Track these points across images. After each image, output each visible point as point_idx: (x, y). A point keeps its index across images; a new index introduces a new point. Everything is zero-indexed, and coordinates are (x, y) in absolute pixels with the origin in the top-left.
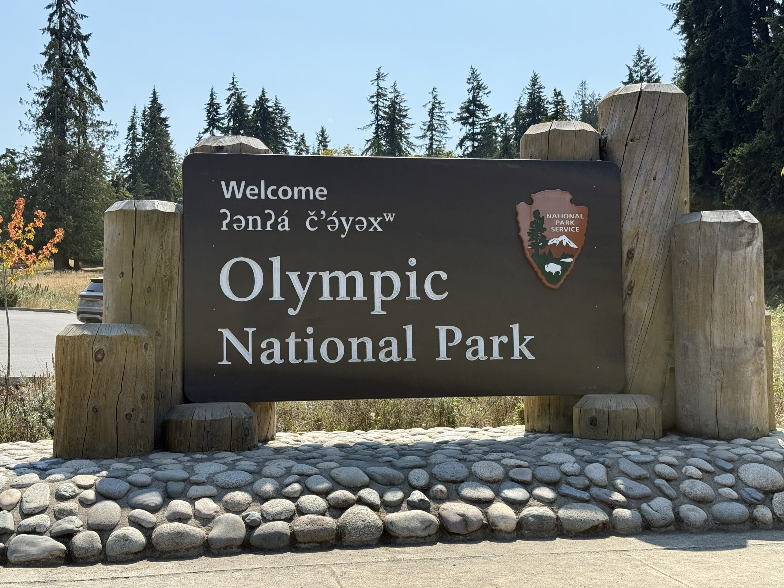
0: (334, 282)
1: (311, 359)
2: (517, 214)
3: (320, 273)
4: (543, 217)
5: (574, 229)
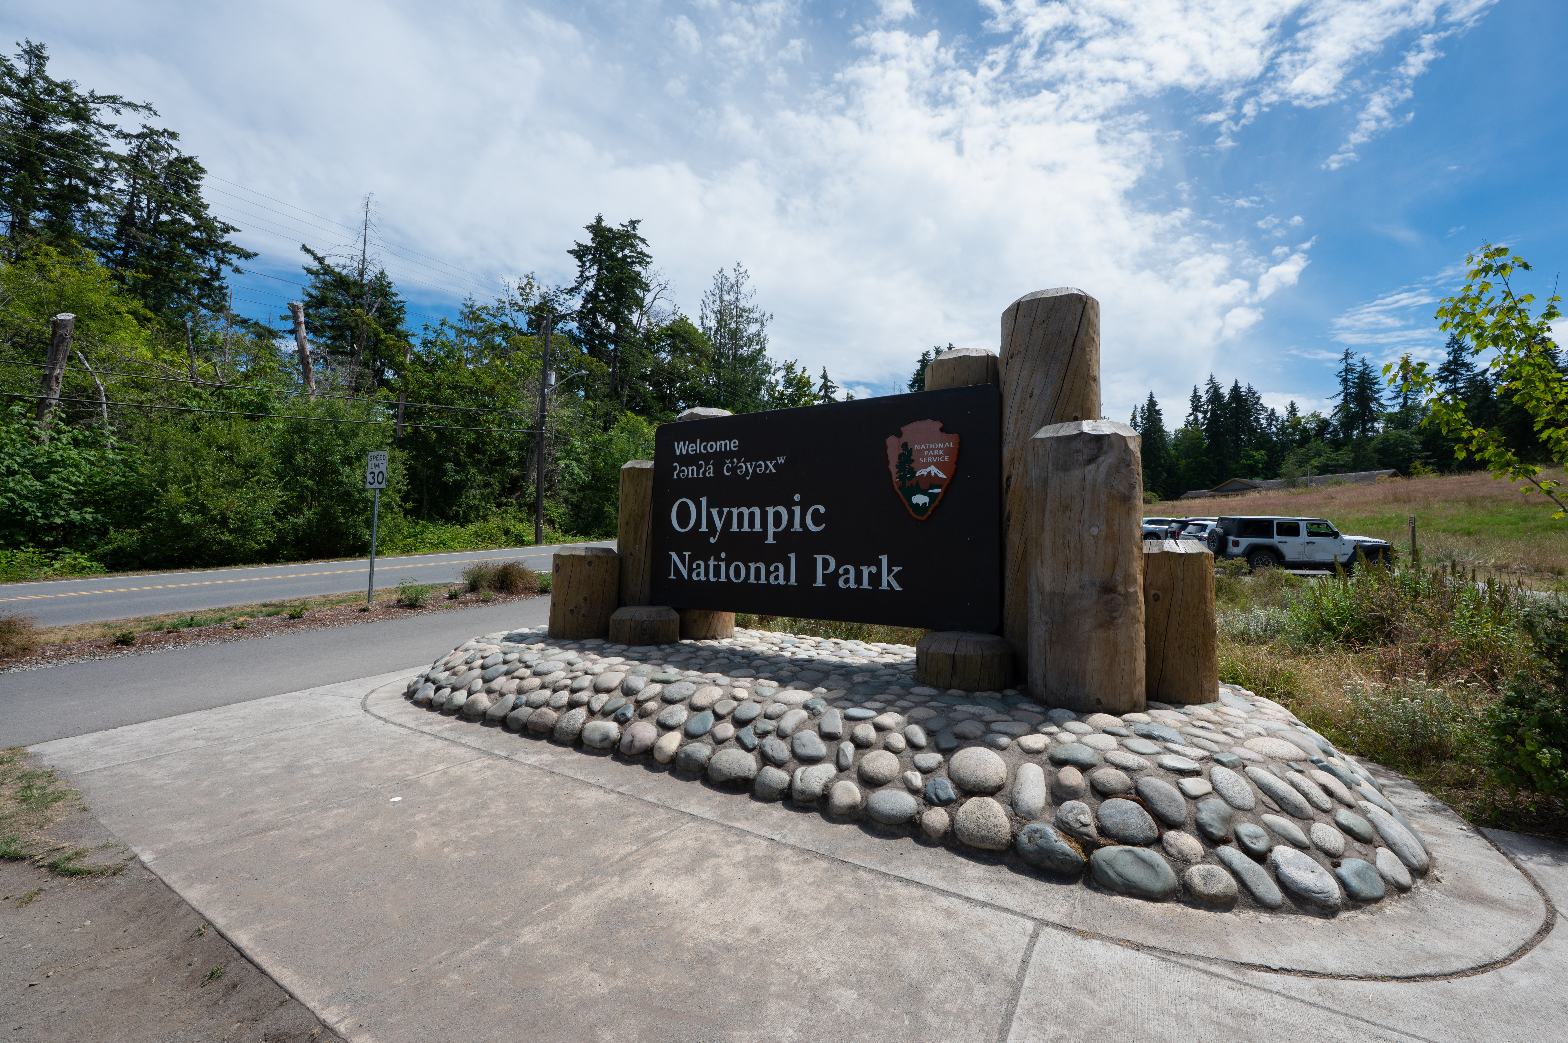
0: (741, 515)
1: (723, 579)
2: (886, 447)
3: (732, 509)
4: (912, 448)
5: (943, 459)
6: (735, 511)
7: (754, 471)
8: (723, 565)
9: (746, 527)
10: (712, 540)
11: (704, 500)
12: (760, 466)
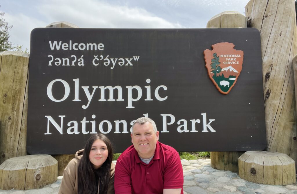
0: (107, 92)
1: (94, 131)
2: (204, 55)
3: (99, 87)
4: (219, 56)
5: (236, 63)
6: (103, 89)
7: (117, 64)
8: (94, 123)
9: (111, 99)
10: (84, 107)
11: (77, 81)
12: (121, 61)
